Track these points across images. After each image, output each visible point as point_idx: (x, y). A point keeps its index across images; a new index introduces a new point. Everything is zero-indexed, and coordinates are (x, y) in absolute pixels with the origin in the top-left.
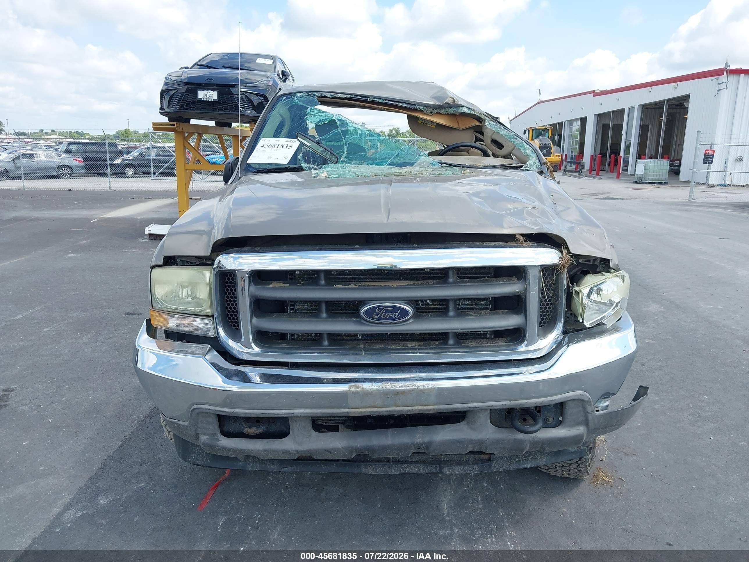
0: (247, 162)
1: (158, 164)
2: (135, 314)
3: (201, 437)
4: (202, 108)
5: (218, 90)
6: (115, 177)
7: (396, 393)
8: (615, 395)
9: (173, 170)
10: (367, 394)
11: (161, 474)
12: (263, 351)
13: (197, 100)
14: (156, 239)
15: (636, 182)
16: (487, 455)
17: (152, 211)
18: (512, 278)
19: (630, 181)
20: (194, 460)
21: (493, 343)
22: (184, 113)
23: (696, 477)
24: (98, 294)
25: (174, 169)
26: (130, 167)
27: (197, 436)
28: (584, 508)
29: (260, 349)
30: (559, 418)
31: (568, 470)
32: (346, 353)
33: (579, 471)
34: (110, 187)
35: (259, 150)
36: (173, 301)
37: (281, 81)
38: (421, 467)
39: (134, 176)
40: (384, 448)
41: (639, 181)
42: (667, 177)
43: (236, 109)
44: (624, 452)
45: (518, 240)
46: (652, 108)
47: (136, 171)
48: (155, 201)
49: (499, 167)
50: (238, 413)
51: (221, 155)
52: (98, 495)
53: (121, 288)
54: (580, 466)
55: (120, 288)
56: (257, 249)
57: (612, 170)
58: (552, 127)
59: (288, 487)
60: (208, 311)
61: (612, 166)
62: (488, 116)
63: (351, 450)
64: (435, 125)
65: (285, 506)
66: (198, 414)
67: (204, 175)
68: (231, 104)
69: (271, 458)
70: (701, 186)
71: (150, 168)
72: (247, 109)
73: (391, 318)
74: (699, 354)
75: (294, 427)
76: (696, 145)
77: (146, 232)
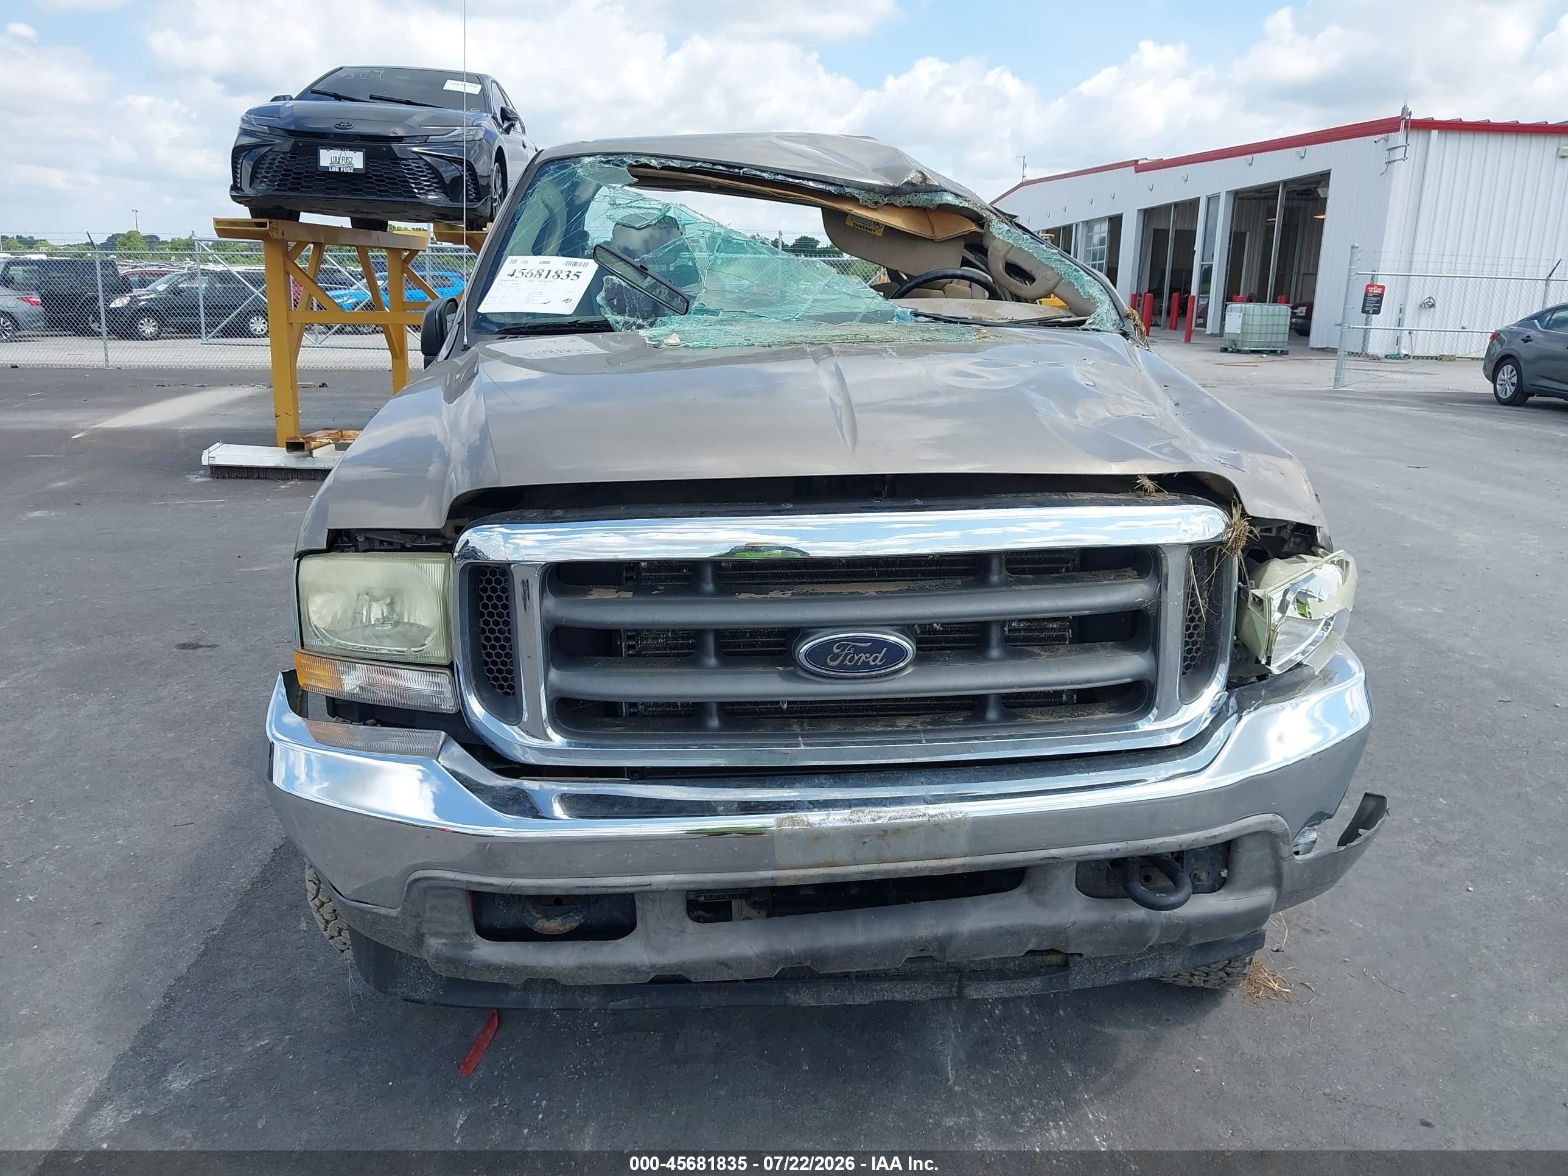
0: (479, 310)
1: (216, 310)
2: (202, 647)
3: (428, 941)
4: (327, 188)
5: (364, 150)
6: (114, 339)
7: (882, 833)
8: (1330, 817)
9: (246, 323)
10: (818, 836)
11: (305, 1015)
12: (573, 745)
13: (317, 170)
14: (227, 476)
15: (1225, 350)
16: (1060, 955)
17: (211, 413)
18: (1126, 571)
19: (1210, 348)
20: (404, 990)
21: (1082, 715)
22: (289, 197)
23: (1455, 975)
24: (110, 603)
25: (249, 320)
26: (149, 316)
27: (419, 940)
28: (1240, 1053)
29: (566, 740)
30: (1222, 873)
31: (1204, 973)
32: (764, 744)
33: (1228, 974)
34: (107, 360)
35: (503, 282)
36: (349, 630)
37: (501, 130)
38: (918, 986)
39: (158, 336)
40: (849, 953)
41: (1231, 347)
42: (1286, 339)
43: (404, 191)
44: (1300, 927)
45: (1142, 488)
46: (1251, 199)
47: (162, 323)
48: (212, 392)
49: (1037, 323)
50: (522, 887)
51: (353, 291)
52: (165, 1069)
53: (162, 587)
54: (1232, 964)
55: (159, 587)
56: (559, 513)
57: (1174, 325)
58: (1053, 236)
59: (600, 1032)
60: (439, 654)
61: (1175, 316)
62: (996, 212)
63: (773, 959)
64: (882, 230)
65: (598, 1078)
66: (425, 890)
67: (320, 333)
68: (394, 179)
69: (592, 982)
70: (1355, 358)
71: (198, 319)
72: (428, 191)
73: (866, 666)
74: (1413, 711)
75: (648, 917)
76: (1349, 276)
77: (205, 461)
